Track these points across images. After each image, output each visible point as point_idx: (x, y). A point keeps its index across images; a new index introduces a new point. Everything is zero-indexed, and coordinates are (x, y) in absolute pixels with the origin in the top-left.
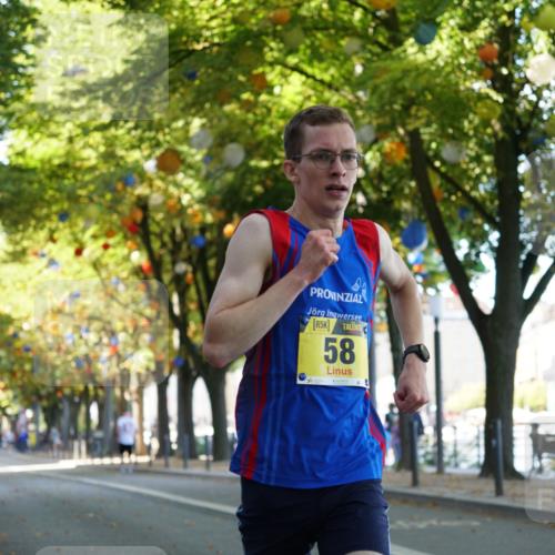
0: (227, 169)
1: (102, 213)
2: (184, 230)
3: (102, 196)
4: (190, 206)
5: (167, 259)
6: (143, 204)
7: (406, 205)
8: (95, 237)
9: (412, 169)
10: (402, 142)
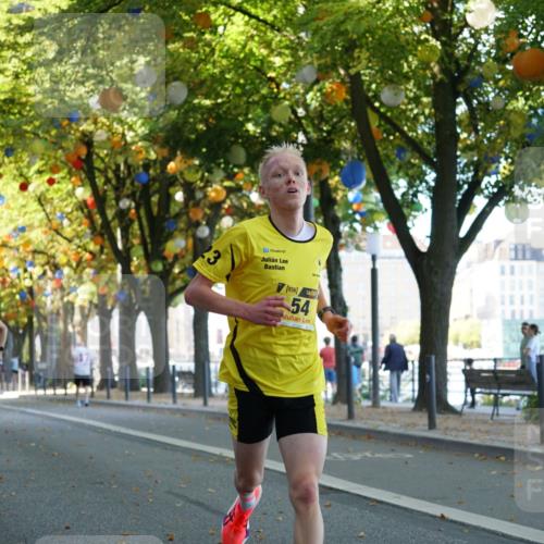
0: (172, 107)
1: (46, 149)
2: (128, 166)
3: (48, 132)
4: (133, 143)
5: (111, 194)
6: (87, 140)
7: (346, 145)
8: (40, 172)
9: (352, 110)
10: (343, 82)
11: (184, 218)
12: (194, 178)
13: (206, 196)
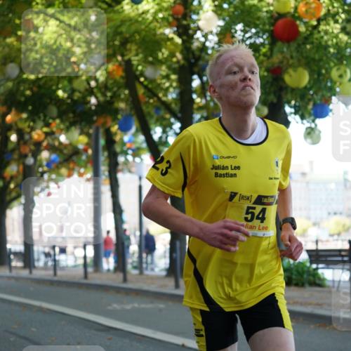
0: (8, 79)
7: (122, 105)
9: (126, 83)
10: (120, 65)
11: (17, 152)
12: (24, 126)
13: (31, 138)
